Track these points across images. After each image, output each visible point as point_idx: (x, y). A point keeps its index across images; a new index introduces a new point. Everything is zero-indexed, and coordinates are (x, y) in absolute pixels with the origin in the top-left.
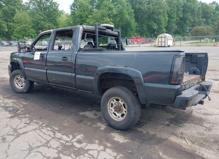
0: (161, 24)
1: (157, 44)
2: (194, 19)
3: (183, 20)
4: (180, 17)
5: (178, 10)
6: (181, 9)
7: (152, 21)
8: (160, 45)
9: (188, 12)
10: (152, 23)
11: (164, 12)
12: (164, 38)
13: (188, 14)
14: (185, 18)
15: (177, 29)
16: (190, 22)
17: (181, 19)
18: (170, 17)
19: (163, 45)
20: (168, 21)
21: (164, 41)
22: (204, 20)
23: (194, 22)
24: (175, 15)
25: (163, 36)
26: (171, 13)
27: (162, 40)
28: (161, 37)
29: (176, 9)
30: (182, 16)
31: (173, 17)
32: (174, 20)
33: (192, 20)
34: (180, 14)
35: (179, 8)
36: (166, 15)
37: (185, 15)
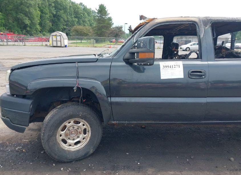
0: (34, 19)
1: (52, 43)
2: (68, 18)
3: (56, 18)
4: (53, 14)
5: (50, 5)
6: (53, 5)
7: (21, 14)
8: (55, 44)
9: (60, 10)
10: (21, 16)
11: (35, 5)
12: (59, 37)
13: (61, 12)
14: (59, 16)
15: (52, 26)
16: (64, 20)
17: (54, 16)
18: (42, 11)
19: (59, 45)
20: (41, 16)
21: (60, 40)
22: (77, 20)
23: (68, 21)
24: (47, 10)
25: (58, 34)
26: (43, 7)
27: (56, 39)
28: (56, 35)
29: (47, 4)
30: (55, 13)
31: (45, 12)
32: (48, 16)
33: (66, 19)
34: (52, 10)
35: (50, 3)
36: (38, 9)
37: (59, 13)
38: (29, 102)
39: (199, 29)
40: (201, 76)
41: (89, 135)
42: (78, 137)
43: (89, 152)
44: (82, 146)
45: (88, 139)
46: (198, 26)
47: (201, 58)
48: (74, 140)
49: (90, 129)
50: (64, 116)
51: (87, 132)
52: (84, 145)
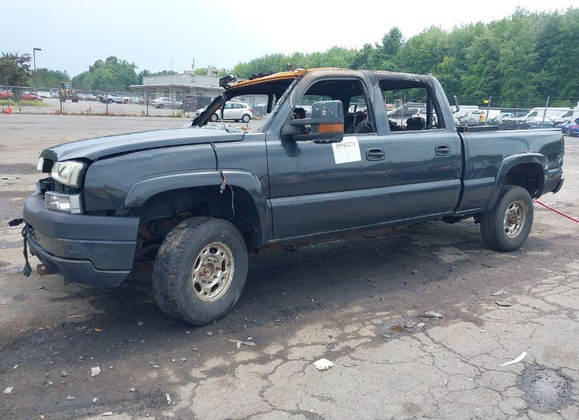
38: (136, 221)
39: (367, 88)
40: (380, 156)
41: (230, 271)
42: (215, 277)
43: (234, 300)
44: (224, 292)
45: (231, 278)
46: (365, 84)
47: (376, 131)
48: (210, 282)
49: (232, 260)
50: (204, 239)
51: (226, 265)
52: (226, 288)
